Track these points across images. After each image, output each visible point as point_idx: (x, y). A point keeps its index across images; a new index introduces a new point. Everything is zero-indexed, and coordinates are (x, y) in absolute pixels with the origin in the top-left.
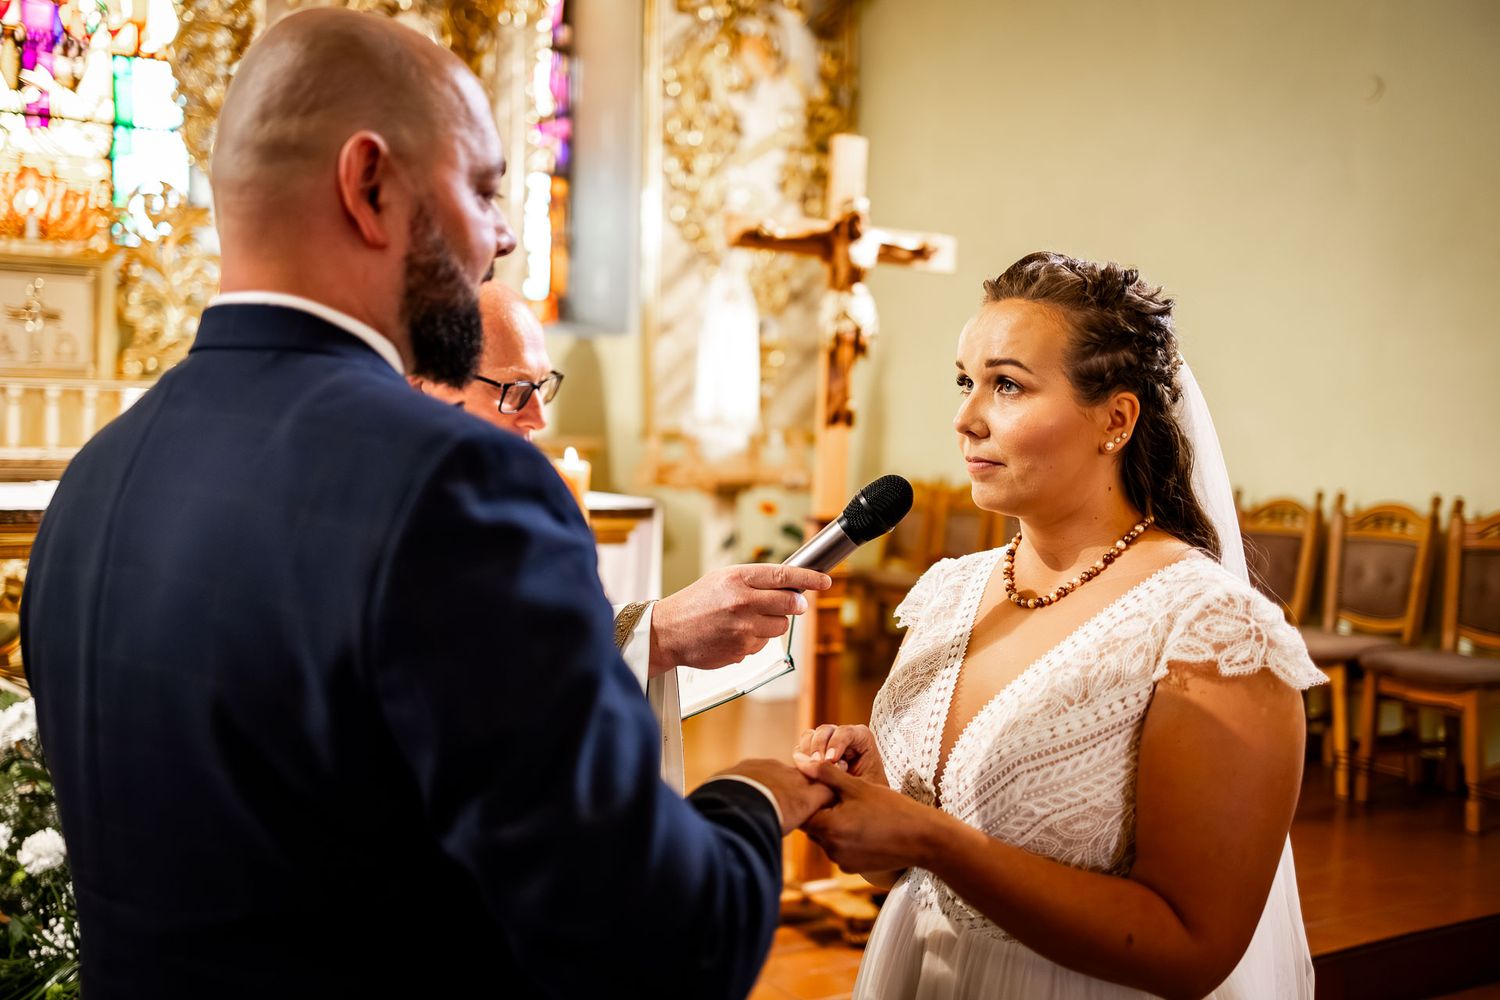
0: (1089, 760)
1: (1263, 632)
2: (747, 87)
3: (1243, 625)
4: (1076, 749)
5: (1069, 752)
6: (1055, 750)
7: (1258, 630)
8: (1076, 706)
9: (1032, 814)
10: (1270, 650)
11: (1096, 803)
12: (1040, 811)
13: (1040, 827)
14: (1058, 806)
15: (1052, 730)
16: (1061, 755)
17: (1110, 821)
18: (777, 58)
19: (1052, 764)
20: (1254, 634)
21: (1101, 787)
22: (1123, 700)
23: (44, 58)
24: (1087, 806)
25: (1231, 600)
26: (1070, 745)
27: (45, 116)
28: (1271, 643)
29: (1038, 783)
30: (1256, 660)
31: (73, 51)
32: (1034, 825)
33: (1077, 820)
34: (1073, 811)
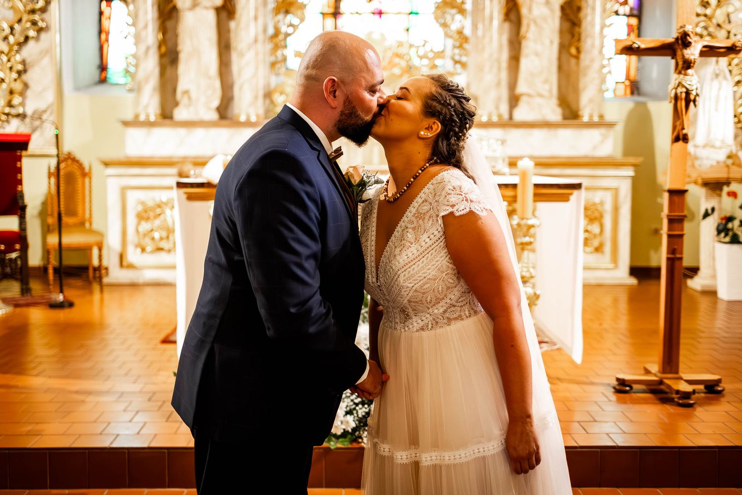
0: (423, 262)
1: (468, 198)
3: (460, 196)
4: (426, 252)
5: (414, 262)
6: (409, 262)
7: (466, 197)
8: (413, 245)
9: (408, 287)
10: (471, 203)
11: (428, 277)
12: (410, 285)
13: (412, 291)
14: (416, 282)
15: (407, 255)
16: (412, 263)
17: (437, 281)
19: (409, 267)
20: (465, 199)
21: (430, 271)
22: (429, 237)
24: (426, 279)
25: (454, 188)
26: (414, 259)
27: (380, 13)
28: (471, 201)
29: (407, 276)
30: (467, 207)
32: (410, 290)
33: (424, 285)
34: (422, 282)
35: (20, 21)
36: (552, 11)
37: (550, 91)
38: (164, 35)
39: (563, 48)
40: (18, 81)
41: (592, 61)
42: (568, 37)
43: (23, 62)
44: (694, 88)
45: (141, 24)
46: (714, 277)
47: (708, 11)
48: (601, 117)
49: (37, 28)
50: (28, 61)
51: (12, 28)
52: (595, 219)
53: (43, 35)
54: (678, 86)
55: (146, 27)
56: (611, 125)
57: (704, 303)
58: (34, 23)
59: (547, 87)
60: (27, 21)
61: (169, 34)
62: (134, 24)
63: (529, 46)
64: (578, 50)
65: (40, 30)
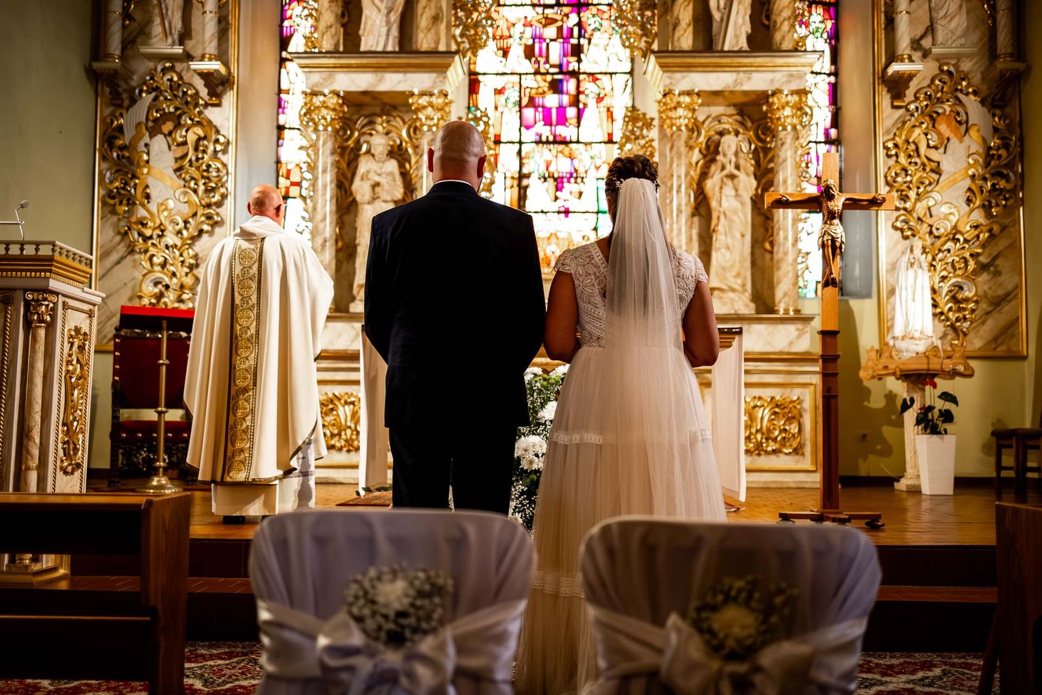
2: (944, 144)
18: (963, 125)
23: (566, 185)
27: (567, 212)
31: (579, 180)
35: (195, 215)
36: (742, 204)
37: (744, 285)
38: (340, 229)
39: (756, 243)
40: (189, 275)
41: (786, 254)
42: (762, 230)
43: (196, 256)
44: (839, 236)
45: (319, 217)
46: (918, 476)
47: (908, 205)
48: (797, 311)
49: (211, 222)
50: (200, 255)
51: (186, 222)
52: (794, 418)
53: (217, 230)
54: (824, 234)
55: (324, 219)
56: (808, 319)
57: (910, 502)
58: (209, 217)
59: (739, 281)
60: (201, 216)
61: (347, 229)
62: (311, 220)
63: (719, 240)
64: (772, 243)
65: (215, 224)
